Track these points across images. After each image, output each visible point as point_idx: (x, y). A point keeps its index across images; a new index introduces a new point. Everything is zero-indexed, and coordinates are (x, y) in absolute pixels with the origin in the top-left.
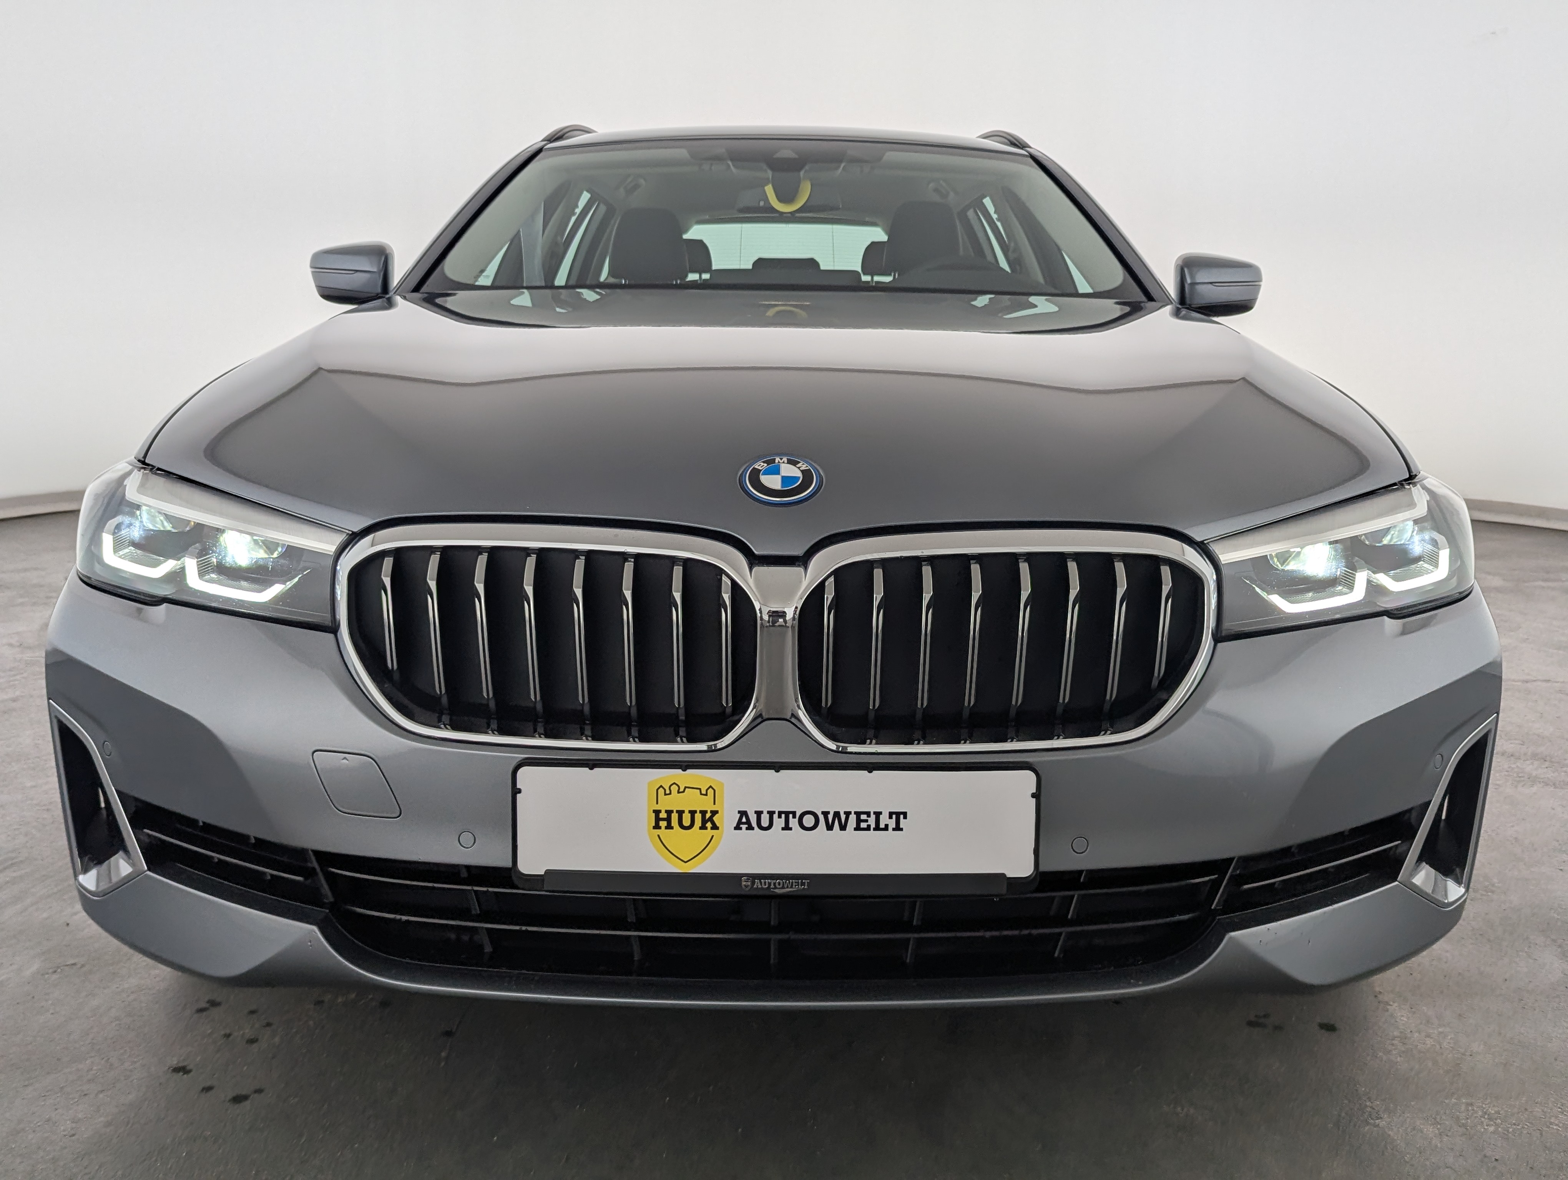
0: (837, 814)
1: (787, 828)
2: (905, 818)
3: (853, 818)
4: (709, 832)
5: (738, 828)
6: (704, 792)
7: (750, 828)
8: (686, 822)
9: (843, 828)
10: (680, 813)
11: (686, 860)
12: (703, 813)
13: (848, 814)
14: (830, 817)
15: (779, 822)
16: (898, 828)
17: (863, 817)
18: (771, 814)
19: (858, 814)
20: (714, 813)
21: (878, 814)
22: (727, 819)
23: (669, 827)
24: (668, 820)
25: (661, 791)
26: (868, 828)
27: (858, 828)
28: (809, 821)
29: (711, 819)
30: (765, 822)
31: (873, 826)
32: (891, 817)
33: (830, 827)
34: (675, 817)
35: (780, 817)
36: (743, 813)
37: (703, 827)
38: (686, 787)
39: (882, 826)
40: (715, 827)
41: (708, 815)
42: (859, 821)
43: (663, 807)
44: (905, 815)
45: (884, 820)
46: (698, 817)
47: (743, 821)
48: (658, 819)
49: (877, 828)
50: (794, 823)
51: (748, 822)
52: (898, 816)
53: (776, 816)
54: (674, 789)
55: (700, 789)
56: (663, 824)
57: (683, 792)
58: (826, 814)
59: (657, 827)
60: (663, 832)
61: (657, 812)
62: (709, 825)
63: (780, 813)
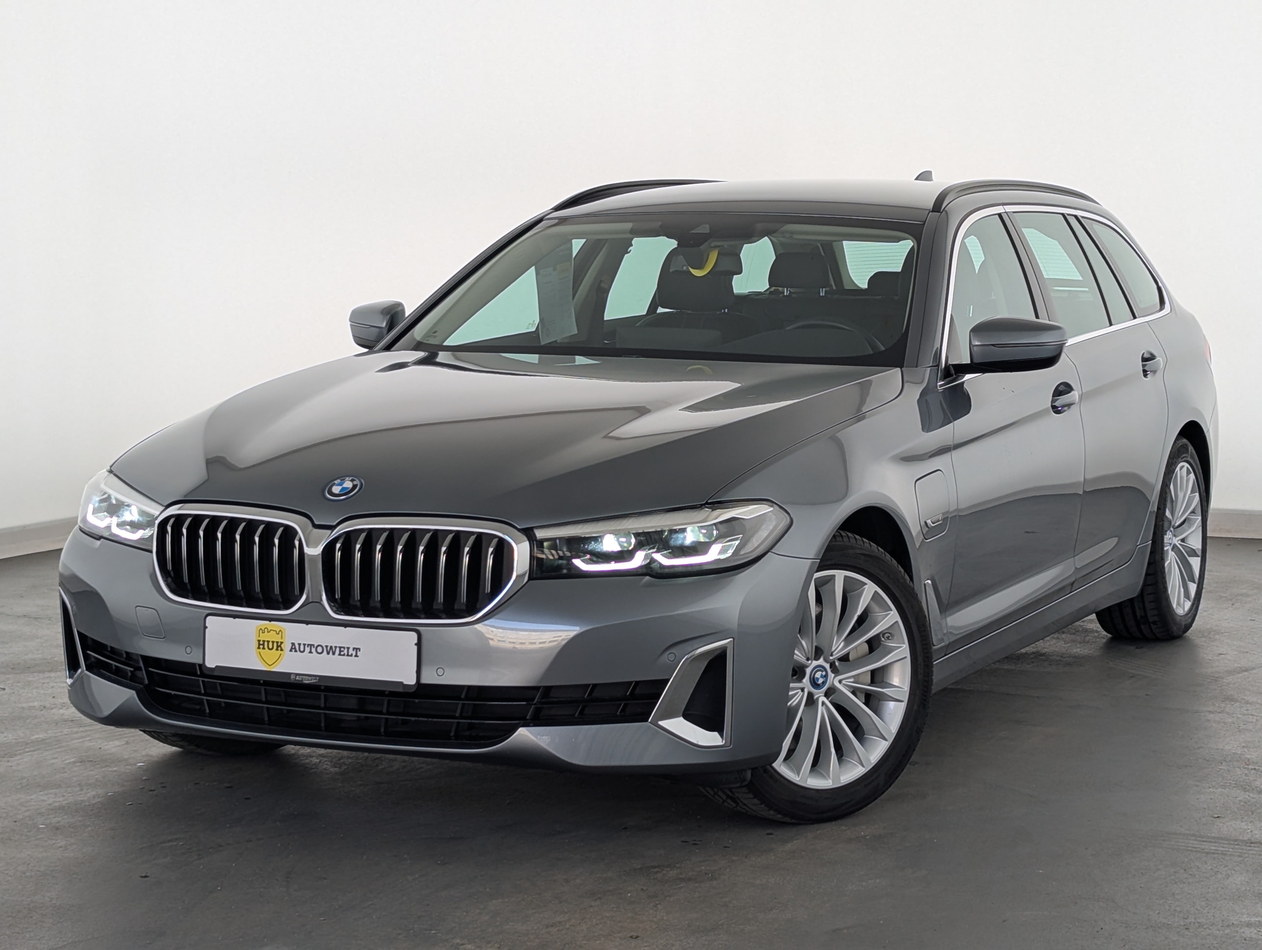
0: (331, 647)
1: (311, 652)
2: (360, 651)
3: (338, 649)
4: (279, 652)
5: (291, 651)
6: (278, 632)
7: (296, 651)
8: (271, 647)
9: (334, 653)
10: (268, 642)
11: (270, 664)
12: (277, 642)
13: (336, 647)
14: (329, 648)
15: (308, 649)
16: (356, 656)
17: (342, 649)
18: (304, 645)
19: (340, 648)
20: (282, 643)
21: (348, 648)
22: (287, 646)
23: (264, 648)
24: (263, 645)
25: (261, 631)
26: (344, 655)
27: (340, 655)
28: (320, 649)
29: (280, 646)
30: (302, 649)
31: (346, 654)
32: (353, 650)
33: (328, 653)
34: (266, 643)
35: (308, 646)
36: (293, 644)
37: (277, 650)
38: (271, 630)
39: (350, 654)
40: (282, 650)
41: (279, 644)
42: (340, 651)
43: (261, 639)
44: (359, 649)
45: (351, 651)
46: (275, 644)
47: (293, 648)
48: (259, 644)
49: (348, 655)
50: (313, 650)
51: (295, 648)
52: (357, 649)
53: (306, 646)
54: (266, 630)
55: (276, 631)
56: (261, 647)
57: (269, 632)
58: (327, 646)
59: (259, 648)
60: (261, 650)
61: (259, 641)
62: (279, 648)
63: (308, 645)
